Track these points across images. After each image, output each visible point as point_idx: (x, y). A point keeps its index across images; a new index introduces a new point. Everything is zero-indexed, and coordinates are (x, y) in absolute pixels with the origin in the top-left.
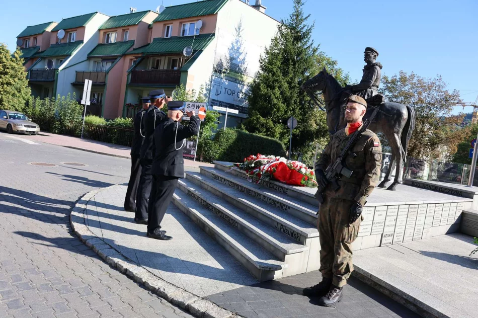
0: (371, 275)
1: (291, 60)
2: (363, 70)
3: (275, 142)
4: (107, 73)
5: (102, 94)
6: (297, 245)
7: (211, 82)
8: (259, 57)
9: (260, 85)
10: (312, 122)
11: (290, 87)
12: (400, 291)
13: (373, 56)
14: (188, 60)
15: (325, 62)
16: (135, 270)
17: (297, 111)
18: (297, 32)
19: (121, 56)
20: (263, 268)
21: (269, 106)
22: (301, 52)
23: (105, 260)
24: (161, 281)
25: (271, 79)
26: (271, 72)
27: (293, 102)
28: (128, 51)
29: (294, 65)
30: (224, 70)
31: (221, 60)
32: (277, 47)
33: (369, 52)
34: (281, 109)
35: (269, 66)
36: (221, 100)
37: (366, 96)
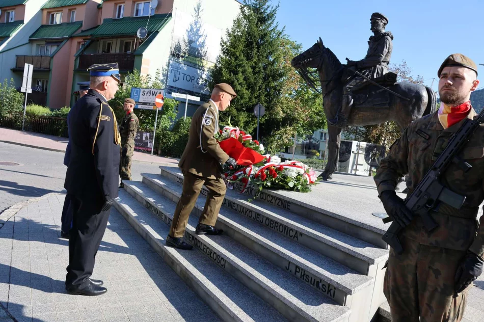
1: (255, 43)
2: (368, 42)
5: (47, 81)
7: (168, 67)
8: (220, 40)
9: (222, 70)
10: (279, 109)
11: (254, 73)
13: (381, 24)
14: (142, 42)
15: (289, 46)
17: (263, 98)
18: (261, 13)
19: (67, 39)
22: (265, 35)
25: (234, 63)
26: (233, 55)
27: (258, 88)
28: (76, 33)
29: (258, 48)
30: (182, 54)
31: (179, 43)
32: (240, 29)
33: (376, 19)
34: (246, 96)
35: (232, 49)
36: (180, 87)
37: (375, 75)
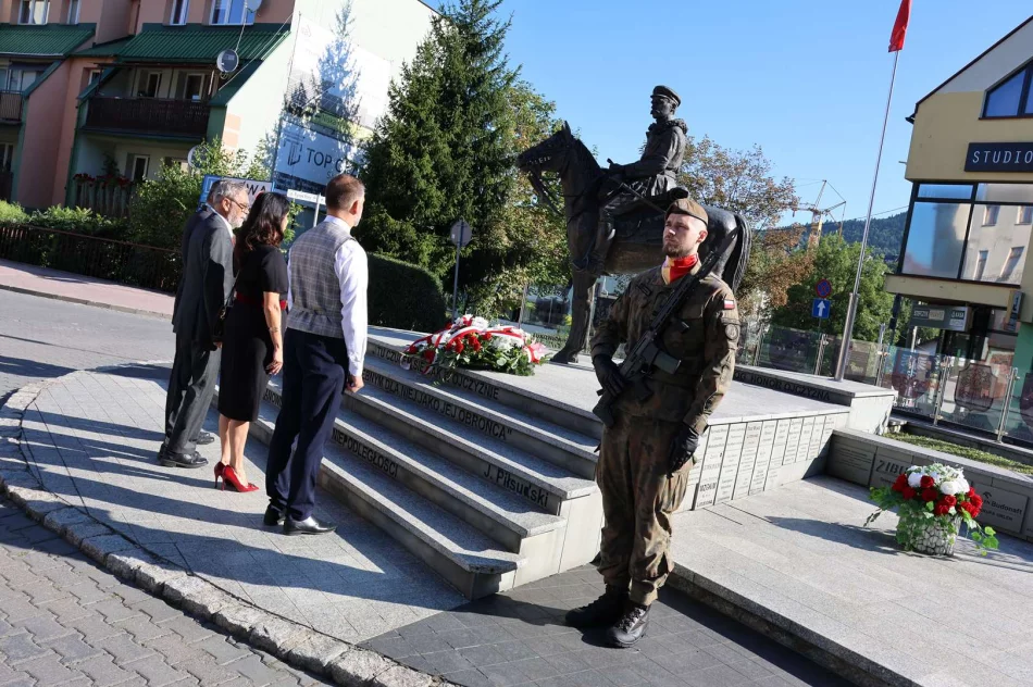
0: (695, 575)
1: (459, 96)
2: (647, 133)
3: (421, 273)
4: (26, 96)
5: (11, 148)
6: (542, 515)
7: (279, 134)
8: (390, 85)
9: (390, 147)
10: (501, 232)
11: (455, 156)
12: (760, 607)
13: (669, 105)
14: (226, 81)
15: (529, 105)
16: (184, 585)
17: (469, 207)
18: (474, 35)
19: (62, 60)
20: (477, 569)
21: (409, 193)
22: (481, 80)
23: (102, 564)
24: (253, 610)
25: (415, 134)
26: (414, 118)
27: (460, 186)
28: (78, 50)
29: (465, 106)
30: (307, 109)
31: (302, 85)
32: (429, 64)
33: (661, 96)
34: (435, 201)
35: (412, 105)
36: (301, 177)
37: (653, 190)
